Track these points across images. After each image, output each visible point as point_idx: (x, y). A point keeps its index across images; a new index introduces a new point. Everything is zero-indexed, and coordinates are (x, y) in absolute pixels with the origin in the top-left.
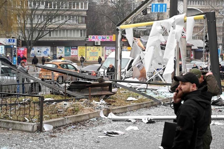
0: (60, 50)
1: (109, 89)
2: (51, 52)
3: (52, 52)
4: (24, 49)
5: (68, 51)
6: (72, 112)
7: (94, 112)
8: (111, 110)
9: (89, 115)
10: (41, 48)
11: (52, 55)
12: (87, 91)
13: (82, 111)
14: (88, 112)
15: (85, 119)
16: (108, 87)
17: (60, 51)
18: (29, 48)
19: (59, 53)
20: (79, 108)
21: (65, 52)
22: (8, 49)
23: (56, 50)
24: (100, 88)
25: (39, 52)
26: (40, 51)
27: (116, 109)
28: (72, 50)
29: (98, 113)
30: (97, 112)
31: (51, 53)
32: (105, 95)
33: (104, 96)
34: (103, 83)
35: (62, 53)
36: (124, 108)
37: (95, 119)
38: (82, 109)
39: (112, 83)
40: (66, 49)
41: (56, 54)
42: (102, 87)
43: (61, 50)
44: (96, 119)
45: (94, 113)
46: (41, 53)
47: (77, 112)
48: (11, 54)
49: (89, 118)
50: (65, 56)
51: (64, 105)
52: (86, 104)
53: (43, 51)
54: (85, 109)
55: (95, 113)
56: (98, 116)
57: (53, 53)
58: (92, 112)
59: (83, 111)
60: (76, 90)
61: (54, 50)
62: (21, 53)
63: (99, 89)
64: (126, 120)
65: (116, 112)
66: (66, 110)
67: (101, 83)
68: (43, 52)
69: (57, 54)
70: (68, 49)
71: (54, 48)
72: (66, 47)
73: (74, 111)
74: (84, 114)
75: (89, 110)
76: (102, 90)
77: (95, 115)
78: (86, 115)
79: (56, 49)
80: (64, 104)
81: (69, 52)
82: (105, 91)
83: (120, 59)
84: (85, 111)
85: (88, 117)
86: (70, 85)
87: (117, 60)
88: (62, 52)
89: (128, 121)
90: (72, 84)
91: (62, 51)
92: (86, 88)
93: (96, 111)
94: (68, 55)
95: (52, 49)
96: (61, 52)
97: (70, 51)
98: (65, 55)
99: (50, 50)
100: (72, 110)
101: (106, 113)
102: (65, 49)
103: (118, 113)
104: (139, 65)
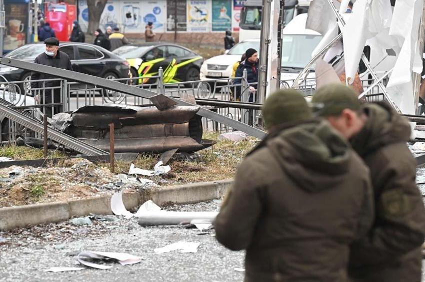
0: (198, 11)
1: (189, 131)
2: (168, 17)
3: (171, 16)
4: (65, 6)
5: (223, 15)
6: (22, 196)
7: (89, 198)
8: (154, 193)
9: (69, 206)
10: (134, 5)
11: (170, 28)
12: (125, 136)
13: (52, 195)
14: (71, 197)
15: (54, 219)
16: (188, 123)
17: (199, 13)
18: (96, 5)
19: (193, 21)
20: (45, 184)
21: (214, 17)
22: (13, 9)
23: (185, 11)
24: (162, 126)
25: (131, 17)
26: (132, 15)
27: (171, 191)
28: (234, 9)
29: (106, 201)
30: (102, 199)
31: (170, 19)
32: (176, 150)
33: (173, 152)
34: (171, 110)
35: (205, 20)
36: (205, 188)
37: (87, 219)
38: (55, 188)
39: (197, 111)
40: (217, 7)
41: (185, 25)
42: (169, 125)
43: (201, 12)
44: (92, 219)
45: (91, 200)
46: (136, 21)
47: (38, 197)
48: (23, 25)
49: (67, 217)
50: (213, 30)
51: (9, 176)
52: (75, 175)
53: (143, 15)
54: (63, 188)
55: (95, 200)
56: (105, 210)
57: (176, 21)
58: (84, 198)
59: (56, 194)
60: (93, 132)
61: (178, 12)
62: (57, 22)
63: (160, 130)
64: (183, 224)
65: (174, 201)
66: (8, 190)
67: (164, 112)
68: (142, 19)
69: (188, 23)
70: (224, 8)
71: (178, 4)
72: (216, 3)
73: (29, 194)
74: (58, 202)
75: (75, 191)
76: (167, 133)
77: (92, 207)
78: (58, 206)
79: (185, 7)
80: (11, 174)
81: (228, 17)
82: (177, 135)
83: (277, 38)
84: (60, 194)
85: (64, 213)
86: (73, 119)
87: (268, 42)
88: (203, 17)
89: (188, 228)
90: (81, 115)
91: (204, 13)
92: (123, 126)
93: (98, 196)
94: (222, 26)
95: (172, 9)
96: (200, 19)
97: (229, 14)
98: (213, 25)
99: (164, 11)
100: (24, 190)
101: (132, 202)
102: (213, 9)
103: (179, 204)
104: (335, 58)
